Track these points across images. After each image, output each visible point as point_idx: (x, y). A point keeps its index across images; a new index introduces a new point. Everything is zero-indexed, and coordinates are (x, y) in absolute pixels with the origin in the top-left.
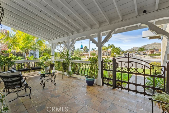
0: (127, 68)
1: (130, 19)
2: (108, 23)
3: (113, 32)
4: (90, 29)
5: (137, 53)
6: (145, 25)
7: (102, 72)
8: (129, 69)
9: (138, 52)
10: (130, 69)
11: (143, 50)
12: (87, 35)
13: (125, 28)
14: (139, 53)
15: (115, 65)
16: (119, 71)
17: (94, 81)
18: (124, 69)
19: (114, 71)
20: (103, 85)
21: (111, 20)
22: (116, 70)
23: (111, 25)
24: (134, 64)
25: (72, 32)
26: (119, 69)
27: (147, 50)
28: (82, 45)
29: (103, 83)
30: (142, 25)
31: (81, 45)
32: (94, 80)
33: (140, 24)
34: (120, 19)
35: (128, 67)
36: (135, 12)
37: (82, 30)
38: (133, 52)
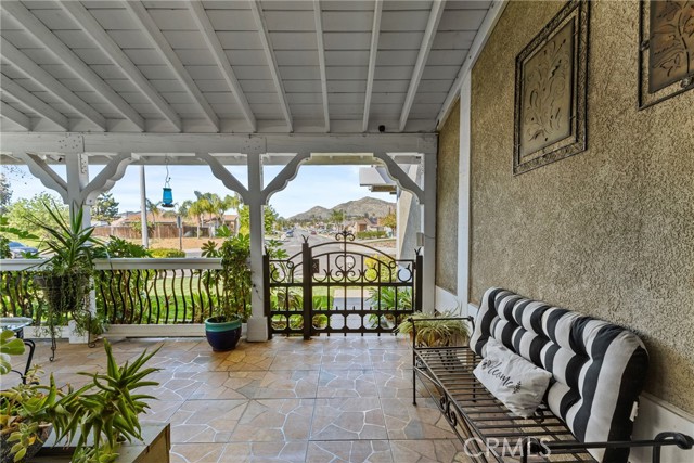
0: (342, 271)
1: (348, 134)
2: (289, 128)
3: (304, 161)
4: (214, 128)
5: (323, 227)
6: (380, 160)
7: (267, 295)
8: (345, 274)
9: (326, 225)
10: (350, 275)
11: (341, 220)
12: (197, 153)
13: (331, 155)
14: (329, 227)
15: (310, 265)
16: (320, 284)
17: (239, 330)
18: (334, 277)
19: (307, 285)
20: (270, 338)
21: (297, 121)
22: (314, 281)
23: (297, 138)
24: (358, 258)
25: (106, 118)
26: (319, 277)
27: (349, 218)
28: (167, 191)
29: (271, 332)
30: (374, 159)
31: (165, 189)
32: (240, 328)
33: (372, 154)
34: (324, 125)
35: (343, 269)
36: (362, 119)
37: (172, 124)
38: (313, 224)
